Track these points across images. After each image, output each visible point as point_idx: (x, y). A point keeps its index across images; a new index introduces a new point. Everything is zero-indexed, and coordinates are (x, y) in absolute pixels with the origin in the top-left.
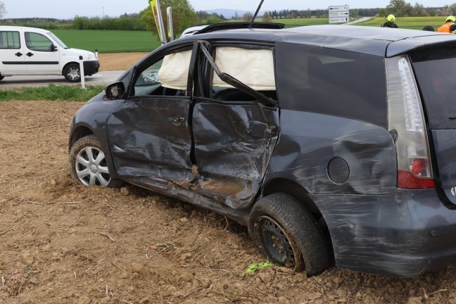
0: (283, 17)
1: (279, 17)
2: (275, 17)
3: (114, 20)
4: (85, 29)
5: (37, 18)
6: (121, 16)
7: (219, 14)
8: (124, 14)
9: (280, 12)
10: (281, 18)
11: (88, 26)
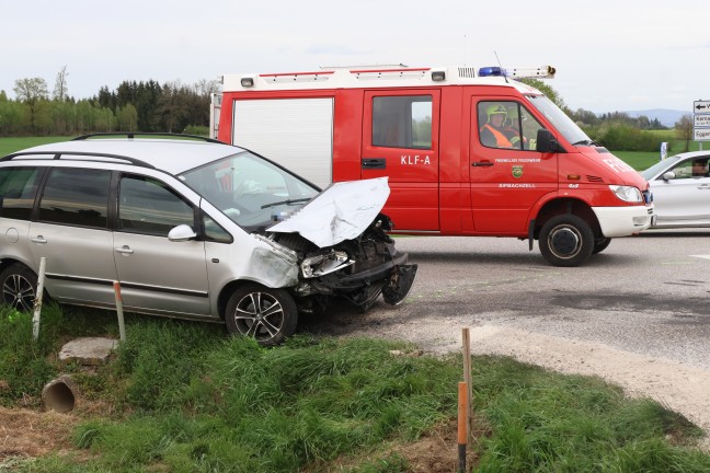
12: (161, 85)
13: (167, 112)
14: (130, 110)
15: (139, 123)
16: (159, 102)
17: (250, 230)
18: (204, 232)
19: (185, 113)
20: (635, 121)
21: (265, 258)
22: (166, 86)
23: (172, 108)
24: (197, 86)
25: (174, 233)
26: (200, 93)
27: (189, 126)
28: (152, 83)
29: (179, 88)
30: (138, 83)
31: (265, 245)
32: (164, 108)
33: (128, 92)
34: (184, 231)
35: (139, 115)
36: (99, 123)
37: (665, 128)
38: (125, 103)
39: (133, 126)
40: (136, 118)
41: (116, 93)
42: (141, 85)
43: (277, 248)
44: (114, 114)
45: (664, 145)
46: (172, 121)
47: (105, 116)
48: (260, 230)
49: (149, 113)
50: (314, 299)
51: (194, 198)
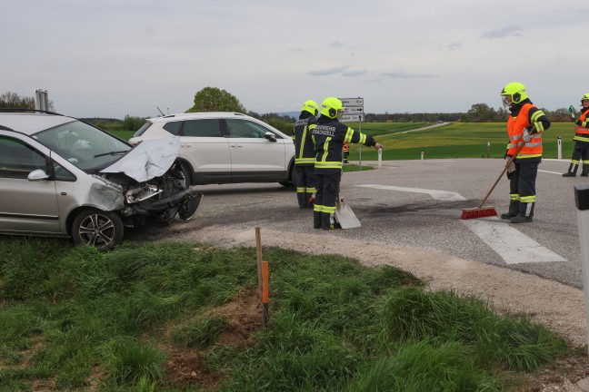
17: (88, 172)
18: (54, 173)
20: (282, 118)
21: (100, 191)
25: (32, 175)
31: (100, 182)
34: (39, 174)
43: (108, 184)
48: (95, 172)
50: (135, 217)
51: (46, 151)
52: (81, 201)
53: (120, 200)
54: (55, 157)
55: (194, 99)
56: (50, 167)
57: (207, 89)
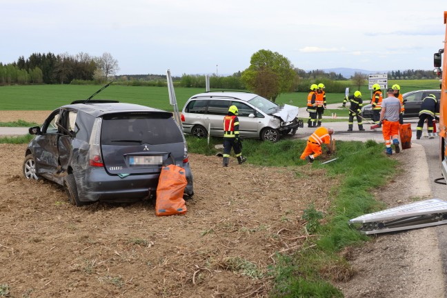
0: (407, 77)
1: (402, 77)
2: (398, 78)
3: (222, 78)
4: (192, 87)
5: (152, 75)
6: (235, 74)
7: (337, 73)
8: (238, 72)
9: (404, 72)
10: (405, 79)
11: (195, 85)
12: (56, 55)
13: (60, 71)
14: (38, 71)
15: (43, 78)
16: (55, 65)
17: (268, 115)
18: (257, 115)
19: (71, 72)
20: (328, 75)
21: (273, 121)
22: (58, 56)
23: (63, 69)
24: (78, 56)
25: (250, 116)
26: (79, 60)
27: (74, 80)
28: (50, 54)
29: (66, 57)
30: (42, 55)
31: (272, 118)
32: (59, 69)
33: (36, 60)
34: (252, 115)
35: (44, 73)
36: (20, 78)
37: (345, 79)
38: (35, 66)
39: (40, 79)
40: (42, 75)
41: (29, 60)
42: (44, 55)
43: (276, 119)
44: (28, 73)
45: (347, 89)
46: (63, 77)
47: (23, 75)
48: (271, 115)
49: (50, 72)
50: (282, 132)
51: (253, 107)
52: (266, 125)
53: (279, 125)
54: (257, 109)
55: (250, 60)
56: (255, 112)
57: (262, 52)
